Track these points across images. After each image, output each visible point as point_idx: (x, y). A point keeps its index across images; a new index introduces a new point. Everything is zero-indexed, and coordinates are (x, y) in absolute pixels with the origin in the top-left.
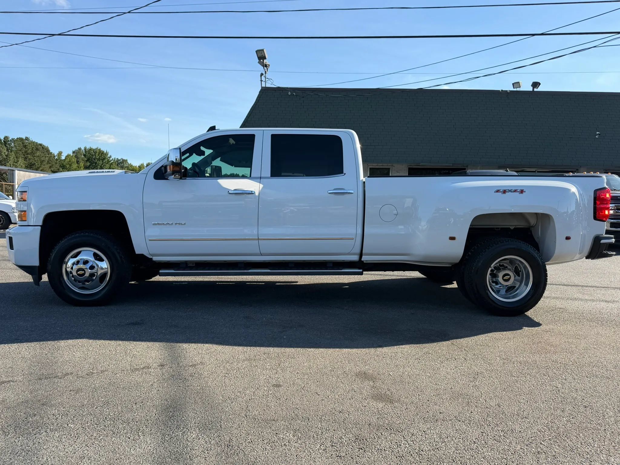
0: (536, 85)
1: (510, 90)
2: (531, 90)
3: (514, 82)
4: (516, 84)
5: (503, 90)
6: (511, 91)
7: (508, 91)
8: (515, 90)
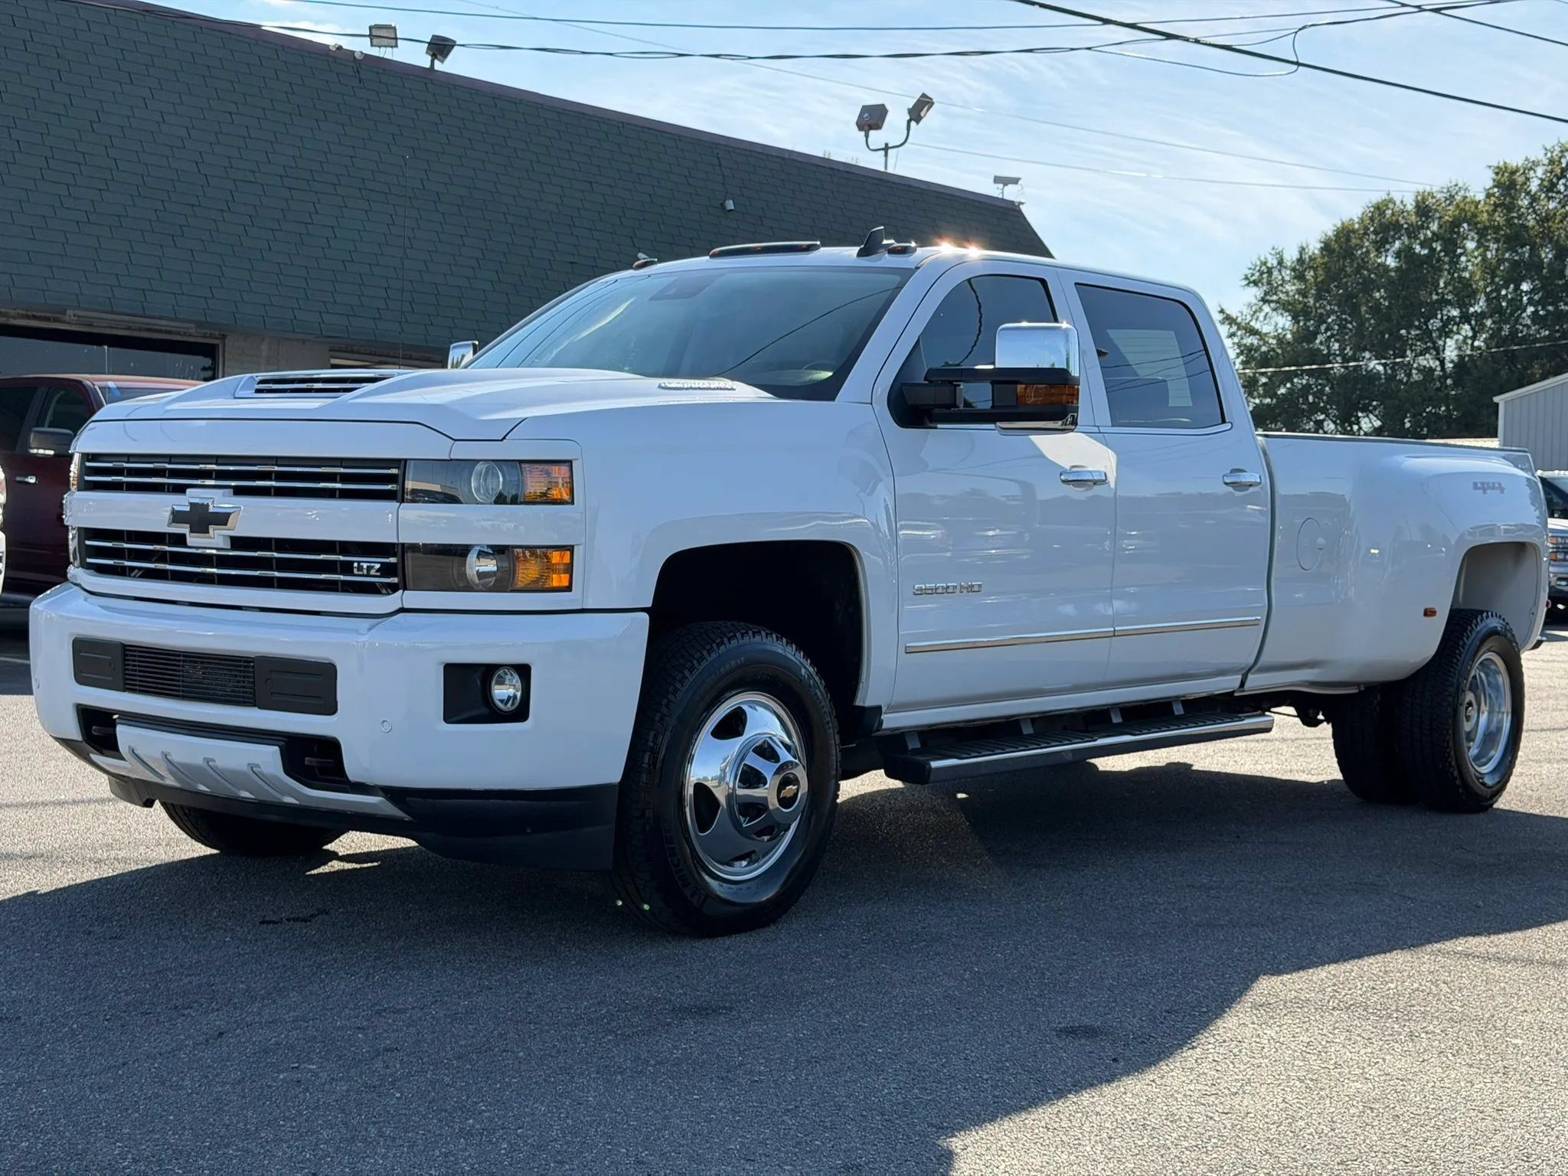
0: (440, 47)
1: (364, 52)
2: (427, 65)
3: (373, 24)
4: (382, 34)
5: (344, 47)
6: (366, 55)
7: (356, 55)
8: (375, 52)
